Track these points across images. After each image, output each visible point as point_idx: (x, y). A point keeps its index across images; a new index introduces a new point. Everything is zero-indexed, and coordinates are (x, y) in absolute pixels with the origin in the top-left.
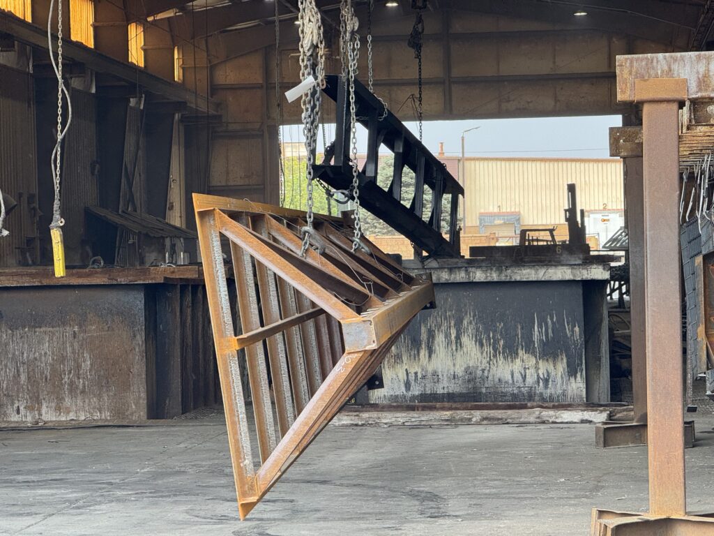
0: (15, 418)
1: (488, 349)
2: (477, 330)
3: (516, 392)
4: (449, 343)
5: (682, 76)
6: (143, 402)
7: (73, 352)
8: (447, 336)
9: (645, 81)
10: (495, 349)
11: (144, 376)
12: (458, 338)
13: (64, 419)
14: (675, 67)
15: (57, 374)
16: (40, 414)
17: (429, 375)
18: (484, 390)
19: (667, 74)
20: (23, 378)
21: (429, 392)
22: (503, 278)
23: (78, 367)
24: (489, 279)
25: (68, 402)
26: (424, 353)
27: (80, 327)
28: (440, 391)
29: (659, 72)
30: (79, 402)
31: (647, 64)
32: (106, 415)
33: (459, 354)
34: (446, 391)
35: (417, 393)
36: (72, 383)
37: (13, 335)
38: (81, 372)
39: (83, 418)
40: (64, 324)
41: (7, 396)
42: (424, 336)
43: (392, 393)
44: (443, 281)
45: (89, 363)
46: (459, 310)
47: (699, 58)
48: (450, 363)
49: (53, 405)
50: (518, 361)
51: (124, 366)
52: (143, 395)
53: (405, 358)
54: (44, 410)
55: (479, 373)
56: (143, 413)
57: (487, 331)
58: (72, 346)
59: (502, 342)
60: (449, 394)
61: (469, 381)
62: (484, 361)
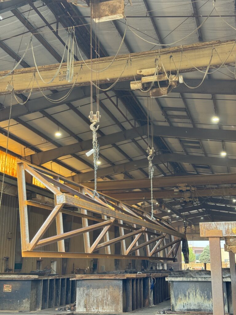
0: (93, 311)
1: (203, 298)
2: (200, 293)
3: (210, 309)
4: (193, 296)
5: (221, 229)
6: (122, 308)
7: (106, 295)
8: (193, 294)
9: (209, 231)
10: (205, 298)
11: (122, 301)
12: (196, 295)
13: (104, 311)
14: (218, 226)
15: (102, 300)
16: (99, 310)
17: (189, 304)
18: (202, 309)
19: (216, 228)
20: (95, 301)
21: (189, 308)
22: (206, 280)
23: (107, 299)
24: (202, 280)
25: (105, 307)
26: (187, 298)
27: (108, 289)
28: (192, 308)
29: (213, 228)
30: (107, 308)
31: (209, 226)
32: (113, 311)
33: (196, 299)
34: (193, 308)
35: (186, 309)
36: (106, 303)
37: (93, 290)
38: (108, 300)
39: (108, 311)
40: (104, 288)
41: (92, 305)
42: (187, 294)
43: (180, 308)
44: (191, 280)
45: (110, 298)
46: (196, 288)
47: (225, 224)
48: (194, 301)
49: (102, 308)
50: (210, 301)
51: (118, 299)
52: (122, 306)
53: (183, 299)
54: (99, 309)
55: (201, 304)
56: (122, 311)
57: (203, 293)
58: (106, 293)
59: (206, 296)
60: (194, 309)
61: (199, 306)
62: (202, 301)
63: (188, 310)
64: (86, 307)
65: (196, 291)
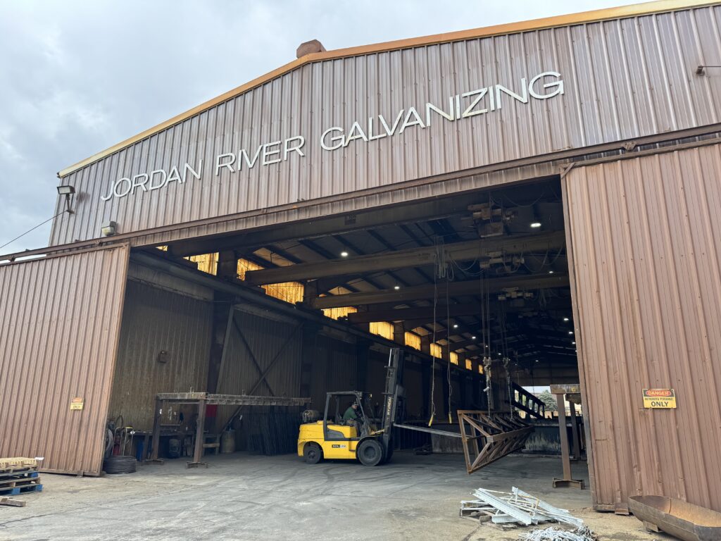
2: (544, 437)
5: (563, 389)
10: (549, 441)
12: (540, 438)
17: (535, 446)
24: (547, 425)
26: (533, 441)
29: (559, 388)
33: (541, 442)
34: (538, 450)
42: (533, 438)
47: (567, 385)
48: (539, 444)
55: (545, 446)
57: (547, 437)
61: (543, 448)
62: (546, 443)
63: (534, 451)
64: (441, 447)
65: (540, 435)
